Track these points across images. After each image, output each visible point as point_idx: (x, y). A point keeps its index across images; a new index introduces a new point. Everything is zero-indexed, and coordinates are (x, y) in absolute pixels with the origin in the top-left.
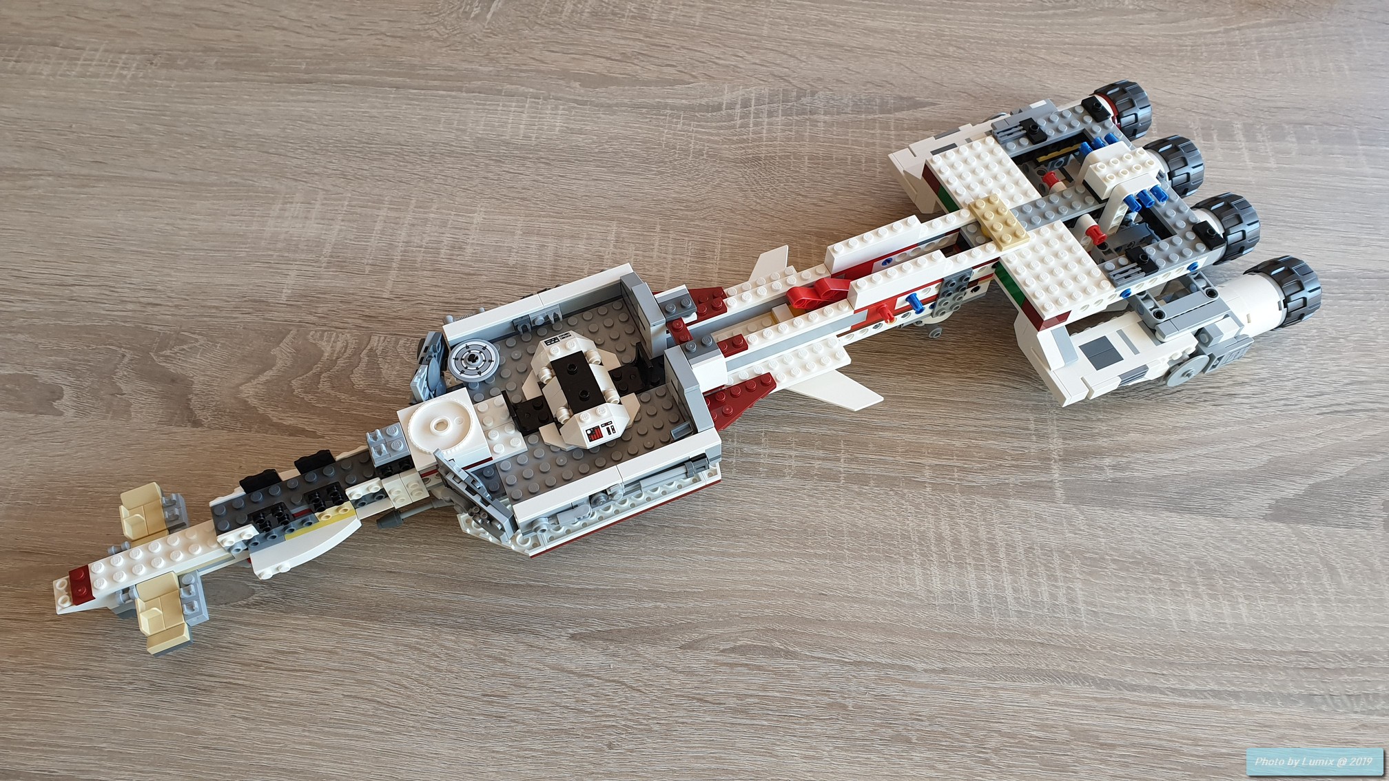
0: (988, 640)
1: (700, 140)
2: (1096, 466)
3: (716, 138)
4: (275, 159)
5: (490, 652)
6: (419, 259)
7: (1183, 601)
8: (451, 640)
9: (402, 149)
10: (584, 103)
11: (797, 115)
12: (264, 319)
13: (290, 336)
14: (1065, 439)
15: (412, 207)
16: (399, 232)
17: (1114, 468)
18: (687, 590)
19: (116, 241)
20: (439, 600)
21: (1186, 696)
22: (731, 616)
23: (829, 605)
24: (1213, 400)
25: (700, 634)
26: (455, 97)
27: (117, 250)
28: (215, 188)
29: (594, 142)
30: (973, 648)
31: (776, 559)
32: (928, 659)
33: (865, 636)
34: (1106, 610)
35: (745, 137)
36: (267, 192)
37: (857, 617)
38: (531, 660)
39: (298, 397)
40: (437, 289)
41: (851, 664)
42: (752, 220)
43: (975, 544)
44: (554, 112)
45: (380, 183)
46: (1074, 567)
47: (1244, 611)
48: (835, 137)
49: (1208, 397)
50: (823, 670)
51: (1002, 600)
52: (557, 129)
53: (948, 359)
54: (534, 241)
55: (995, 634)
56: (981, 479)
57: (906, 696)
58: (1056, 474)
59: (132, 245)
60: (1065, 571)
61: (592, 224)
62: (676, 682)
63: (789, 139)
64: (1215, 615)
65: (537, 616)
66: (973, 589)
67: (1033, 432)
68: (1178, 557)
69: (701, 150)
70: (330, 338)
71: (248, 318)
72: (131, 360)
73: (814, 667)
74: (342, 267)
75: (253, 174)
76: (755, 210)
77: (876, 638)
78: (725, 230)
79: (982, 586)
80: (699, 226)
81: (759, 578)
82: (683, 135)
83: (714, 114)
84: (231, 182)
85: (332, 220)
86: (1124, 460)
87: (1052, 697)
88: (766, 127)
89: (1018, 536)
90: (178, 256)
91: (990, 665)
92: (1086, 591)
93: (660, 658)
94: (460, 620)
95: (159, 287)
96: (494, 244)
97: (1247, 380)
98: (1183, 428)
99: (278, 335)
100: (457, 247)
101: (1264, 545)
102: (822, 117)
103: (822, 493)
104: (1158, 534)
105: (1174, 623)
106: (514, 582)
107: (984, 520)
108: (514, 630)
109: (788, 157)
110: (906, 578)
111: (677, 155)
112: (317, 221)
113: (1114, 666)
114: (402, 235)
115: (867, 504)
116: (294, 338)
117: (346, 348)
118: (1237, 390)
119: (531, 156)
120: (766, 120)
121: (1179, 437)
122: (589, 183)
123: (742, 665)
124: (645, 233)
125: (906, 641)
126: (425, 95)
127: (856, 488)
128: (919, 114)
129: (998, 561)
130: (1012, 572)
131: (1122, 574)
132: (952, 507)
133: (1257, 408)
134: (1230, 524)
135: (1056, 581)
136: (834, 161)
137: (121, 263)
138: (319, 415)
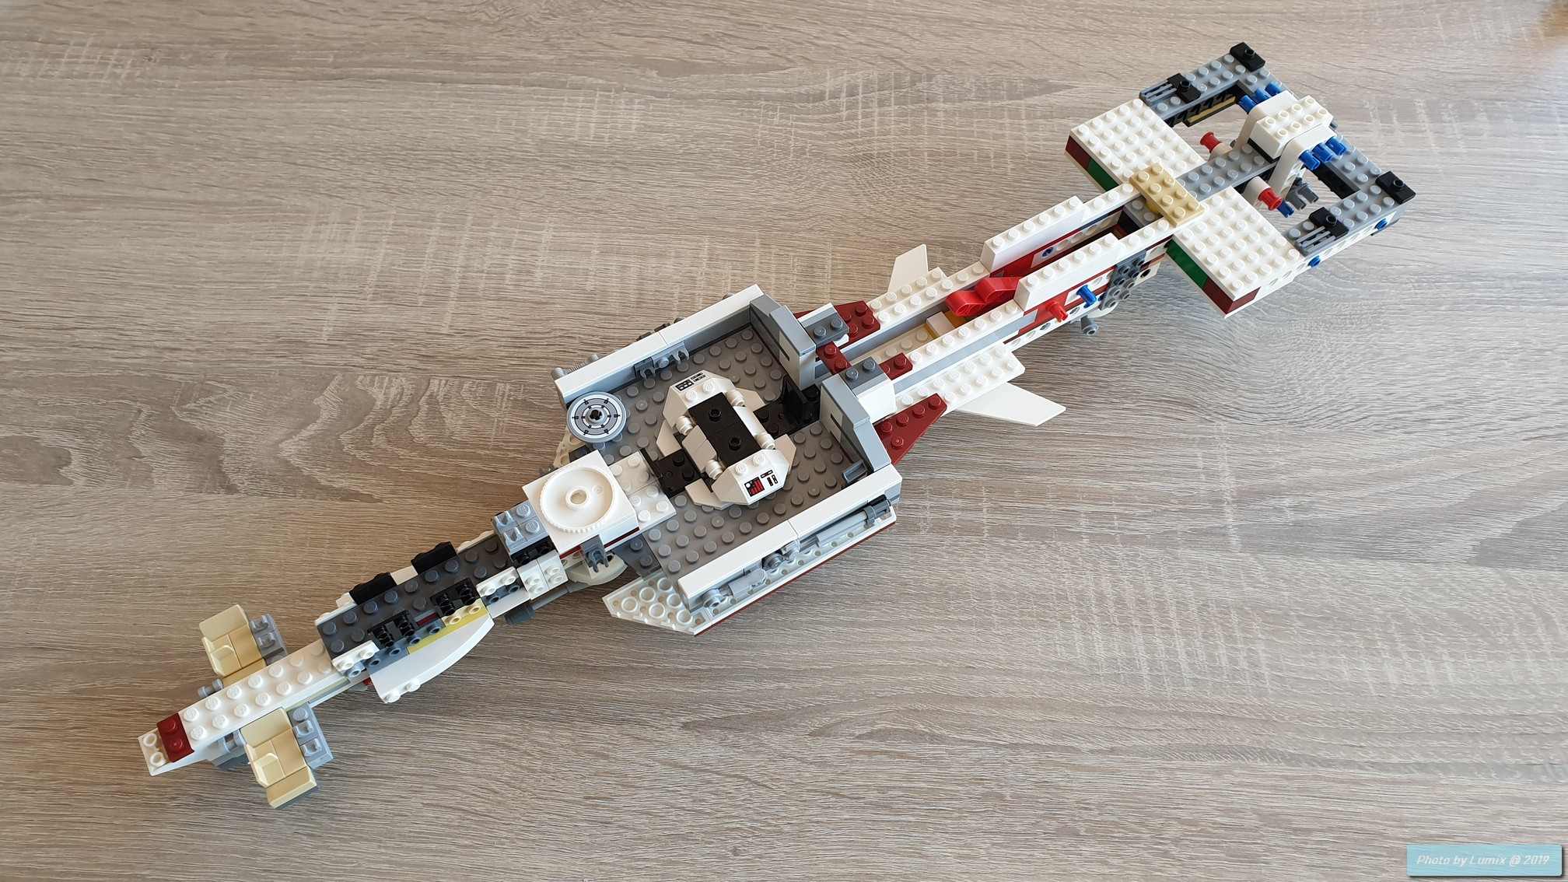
0: (1161, 714)
1: (801, 135)
2: (1275, 508)
3: (820, 133)
4: (304, 171)
5: (590, 747)
6: (481, 287)
7: (1380, 661)
8: (545, 735)
9: (453, 155)
10: (663, 95)
11: (912, 103)
12: (303, 363)
13: (335, 382)
14: (1238, 477)
15: (469, 224)
16: (456, 255)
17: (1296, 509)
18: (815, 667)
19: (122, 274)
20: (529, 689)
21: (1388, 771)
22: (867, 696)
23: (977, 679)
24: (1404, 427)
25: (832, 718)
26: (511, 92)
27: (124, 286)
28: (235, 208)
29: (677, 142)
30: (1144, 723)
31: (913, 627)
32: (1093, 737)
33: (1020, 714)
34: (1293, 675)
35: (853, 131)
36: (298, 211)
37: (1010, 693)
38: (638, 755)
39: (349, 454)
40: (504, 322)
41: (1006, 746)
42: (866, 229)
43: (1140, 602)
44: (628, 107)
45: (429, 197)
46: (1255, 626)
47: (1449, 669)
48: (958, 129)
49: (1399, 423)
50: (974, 755)
51: (1175, 667)
52: (634, 127)
53: (1101, 387)
54: (614, 262)
55: (1168, 706)
56: (1144, 527)
57: (1071, 782)
58: (1230, 519)
59: (139, 278)
60: (1244, 630)
61: (680, 240)
62: (807, 775)
63: (905, 133)
64: (1417, 675)
65: (643, 703)
66: (1142, 655)
67: (1201, 470)
68: (1372, 610)
69: (803, 148)
70: (383, 383)
71: (284, 362)
72: (150, 416)
73: (965, 751)
74: (391, 298)
75: (279, 190)
76: (869, 218)
77: (1034, 716)
78: (835, 243)
79: (1151, 650)
80: (805, 238)
81: (895, 651)
82: (780, 131)
83: (816, 104)
84: (254, 201)
85: (376, 242)
86: (1307, 500)
87: (1236, 776)
88: (877, 118)
89: (1190, 592)
90: (196, 290)
91: (1164, 742)
92: (1270, 653)
93: (787, 748)
94: (554, 711)
95: (177, 328)
96: (568, 266)
97: (1443, 403)
98: (1372, 461)
99: (321, 381)
100: (524, 271)
101: (1469, 594)
102: (942, 105)
103: (964, 549)
104: (1348, 585)
105: (1371, 687)
106: (613, 665)
107: (1151, 574)
108: (618, 721)
109: (904, 154)
110: (1064, 645)
111: (775, 155)
112: (359, 244)
113: (1305, 738)
114: (460, 258)
115: (1016, 560)
116: (340, 385)
117: (402, 395)
118: (1431, 414)
119: (605, 160)
120: (877, 110)
121: (1368, 471)
122: (674, 191)
123: (882, 752)
124: (743, 249)
125: (1068, 718)
126: (475, 90)
127: (1002, 542)
128: (1054, 99)
129: (1169, 623)
130: (1185, 635)
131: (1309, 632)
132: (1113, 560)
133: (1454, 434)
134: (1430, 569)
135: (1236, 643)
136: (958, 157)
137: (129, 301)
138: (375, 475)
